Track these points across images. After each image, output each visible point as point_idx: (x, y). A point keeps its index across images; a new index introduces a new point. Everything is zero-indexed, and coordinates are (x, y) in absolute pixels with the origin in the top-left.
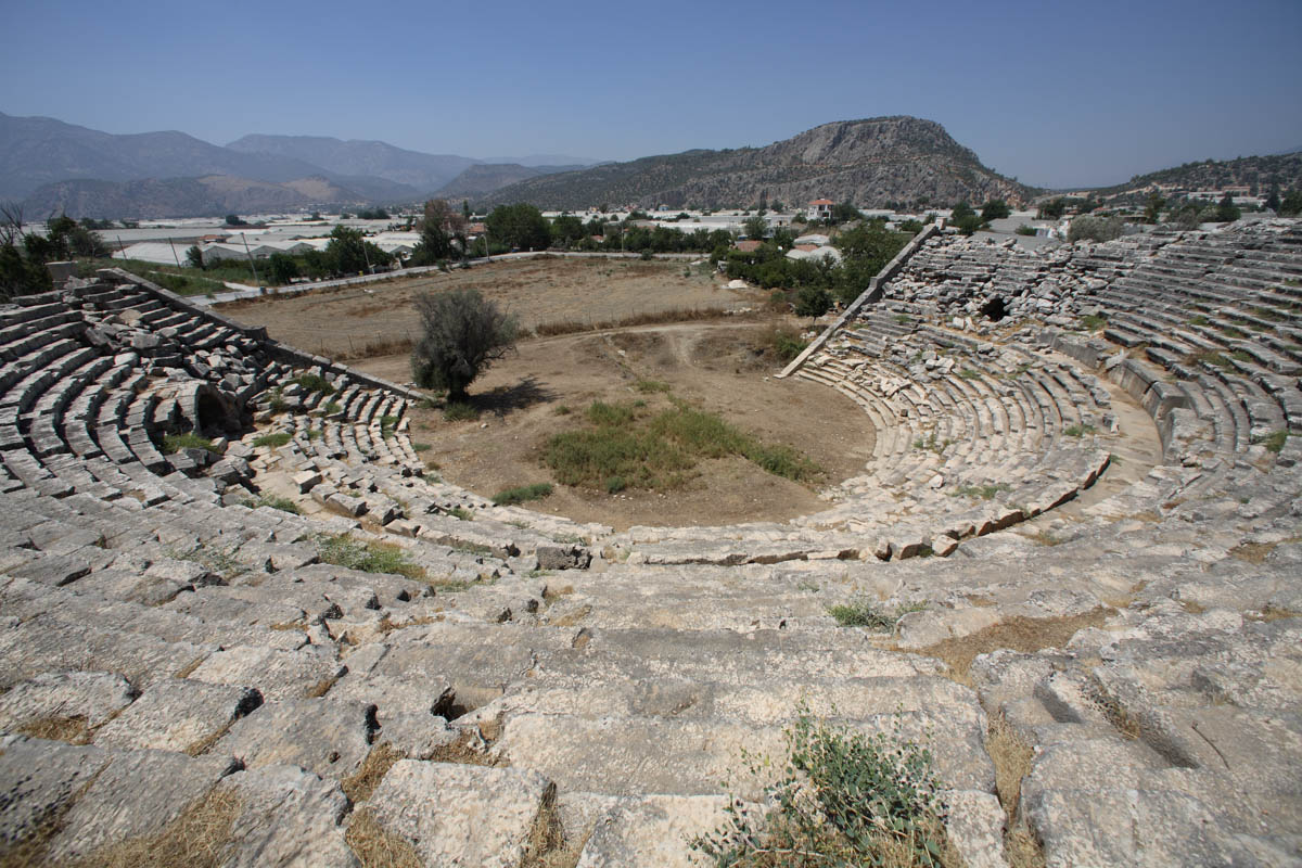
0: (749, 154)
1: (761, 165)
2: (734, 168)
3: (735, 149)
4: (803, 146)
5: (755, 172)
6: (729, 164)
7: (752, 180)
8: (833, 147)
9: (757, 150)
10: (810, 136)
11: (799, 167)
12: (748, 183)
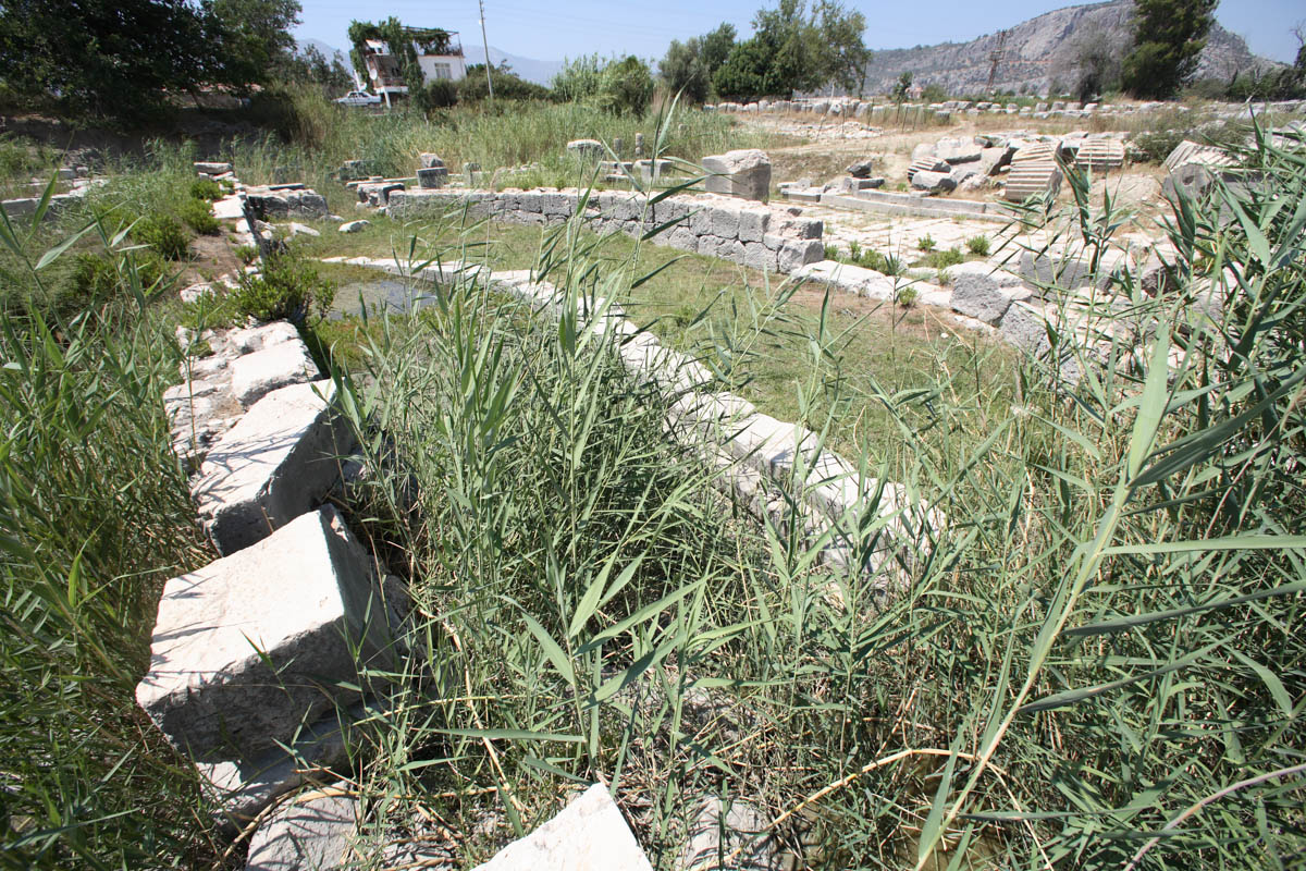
0: (954, 49)
1: (968, 63)
2: (935, 67)
3: (932, 45)
4: (1023, 39)
5: (964, 71)
6: (927, 63)
7: (962, 80)
8: (1062, 38)
9: (964, 45)
10: (1035, 26)
11: (1017, 64)
12: (957, 83)
